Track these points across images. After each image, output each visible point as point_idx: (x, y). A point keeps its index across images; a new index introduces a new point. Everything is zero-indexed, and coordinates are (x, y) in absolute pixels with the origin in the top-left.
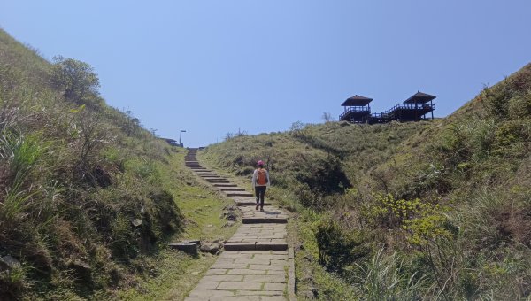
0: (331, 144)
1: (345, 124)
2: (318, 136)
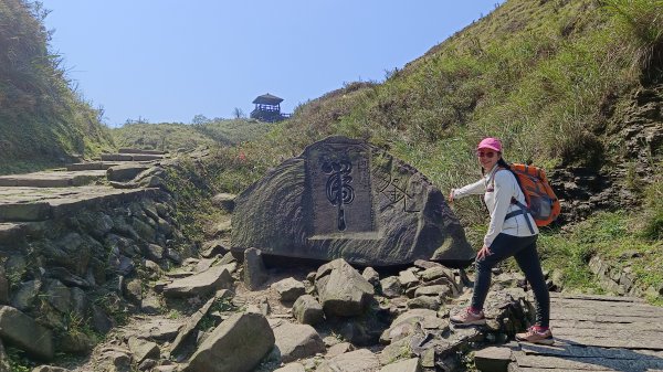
0: (230, 139)
1: (254, 122)
2: (220, 130)
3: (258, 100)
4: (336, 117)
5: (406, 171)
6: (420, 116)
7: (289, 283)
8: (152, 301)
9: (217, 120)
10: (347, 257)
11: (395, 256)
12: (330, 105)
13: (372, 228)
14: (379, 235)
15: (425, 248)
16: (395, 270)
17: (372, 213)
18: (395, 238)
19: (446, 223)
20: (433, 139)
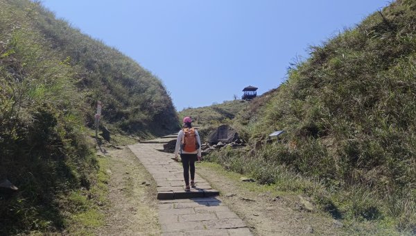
0: (230, 112)
1: (244, 101)
2: (224, 108)
3: (245, 90)
5: (233, 129)
9: (225, 102)
17: (227, 136)
18: (229, 139)
19: (237, 137)
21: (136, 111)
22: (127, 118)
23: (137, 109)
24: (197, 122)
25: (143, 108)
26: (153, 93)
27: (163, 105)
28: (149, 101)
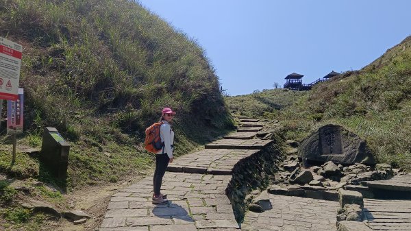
0: (274, 102)
1: (287, 91)
2: (267, 97)
3: (289, 77)
4: (336, 94)
5: (353, 135)
6: (384, 95)
7: (316, 167)
8: (281, 169)
9: (264, 90)
10: (333, 161)
11: (349, 161)
12: (333, 87)
13: (341, 153)
14: (343, 155)
15: (359, 159)
16: (348, 165)
17: (341, 149)
18: (348, 156)
19: (367, 152)
20: (391, 108)
21: (158, 93)
22: (138, 106)
23: (160, 89)
24: (238, 112)
25: (172, 88)
26: (190, 64)
27: (207, 85)
28: (184, 76)
